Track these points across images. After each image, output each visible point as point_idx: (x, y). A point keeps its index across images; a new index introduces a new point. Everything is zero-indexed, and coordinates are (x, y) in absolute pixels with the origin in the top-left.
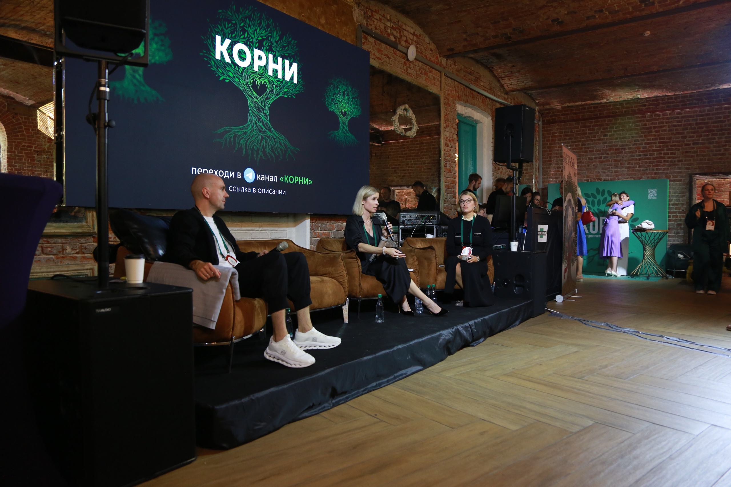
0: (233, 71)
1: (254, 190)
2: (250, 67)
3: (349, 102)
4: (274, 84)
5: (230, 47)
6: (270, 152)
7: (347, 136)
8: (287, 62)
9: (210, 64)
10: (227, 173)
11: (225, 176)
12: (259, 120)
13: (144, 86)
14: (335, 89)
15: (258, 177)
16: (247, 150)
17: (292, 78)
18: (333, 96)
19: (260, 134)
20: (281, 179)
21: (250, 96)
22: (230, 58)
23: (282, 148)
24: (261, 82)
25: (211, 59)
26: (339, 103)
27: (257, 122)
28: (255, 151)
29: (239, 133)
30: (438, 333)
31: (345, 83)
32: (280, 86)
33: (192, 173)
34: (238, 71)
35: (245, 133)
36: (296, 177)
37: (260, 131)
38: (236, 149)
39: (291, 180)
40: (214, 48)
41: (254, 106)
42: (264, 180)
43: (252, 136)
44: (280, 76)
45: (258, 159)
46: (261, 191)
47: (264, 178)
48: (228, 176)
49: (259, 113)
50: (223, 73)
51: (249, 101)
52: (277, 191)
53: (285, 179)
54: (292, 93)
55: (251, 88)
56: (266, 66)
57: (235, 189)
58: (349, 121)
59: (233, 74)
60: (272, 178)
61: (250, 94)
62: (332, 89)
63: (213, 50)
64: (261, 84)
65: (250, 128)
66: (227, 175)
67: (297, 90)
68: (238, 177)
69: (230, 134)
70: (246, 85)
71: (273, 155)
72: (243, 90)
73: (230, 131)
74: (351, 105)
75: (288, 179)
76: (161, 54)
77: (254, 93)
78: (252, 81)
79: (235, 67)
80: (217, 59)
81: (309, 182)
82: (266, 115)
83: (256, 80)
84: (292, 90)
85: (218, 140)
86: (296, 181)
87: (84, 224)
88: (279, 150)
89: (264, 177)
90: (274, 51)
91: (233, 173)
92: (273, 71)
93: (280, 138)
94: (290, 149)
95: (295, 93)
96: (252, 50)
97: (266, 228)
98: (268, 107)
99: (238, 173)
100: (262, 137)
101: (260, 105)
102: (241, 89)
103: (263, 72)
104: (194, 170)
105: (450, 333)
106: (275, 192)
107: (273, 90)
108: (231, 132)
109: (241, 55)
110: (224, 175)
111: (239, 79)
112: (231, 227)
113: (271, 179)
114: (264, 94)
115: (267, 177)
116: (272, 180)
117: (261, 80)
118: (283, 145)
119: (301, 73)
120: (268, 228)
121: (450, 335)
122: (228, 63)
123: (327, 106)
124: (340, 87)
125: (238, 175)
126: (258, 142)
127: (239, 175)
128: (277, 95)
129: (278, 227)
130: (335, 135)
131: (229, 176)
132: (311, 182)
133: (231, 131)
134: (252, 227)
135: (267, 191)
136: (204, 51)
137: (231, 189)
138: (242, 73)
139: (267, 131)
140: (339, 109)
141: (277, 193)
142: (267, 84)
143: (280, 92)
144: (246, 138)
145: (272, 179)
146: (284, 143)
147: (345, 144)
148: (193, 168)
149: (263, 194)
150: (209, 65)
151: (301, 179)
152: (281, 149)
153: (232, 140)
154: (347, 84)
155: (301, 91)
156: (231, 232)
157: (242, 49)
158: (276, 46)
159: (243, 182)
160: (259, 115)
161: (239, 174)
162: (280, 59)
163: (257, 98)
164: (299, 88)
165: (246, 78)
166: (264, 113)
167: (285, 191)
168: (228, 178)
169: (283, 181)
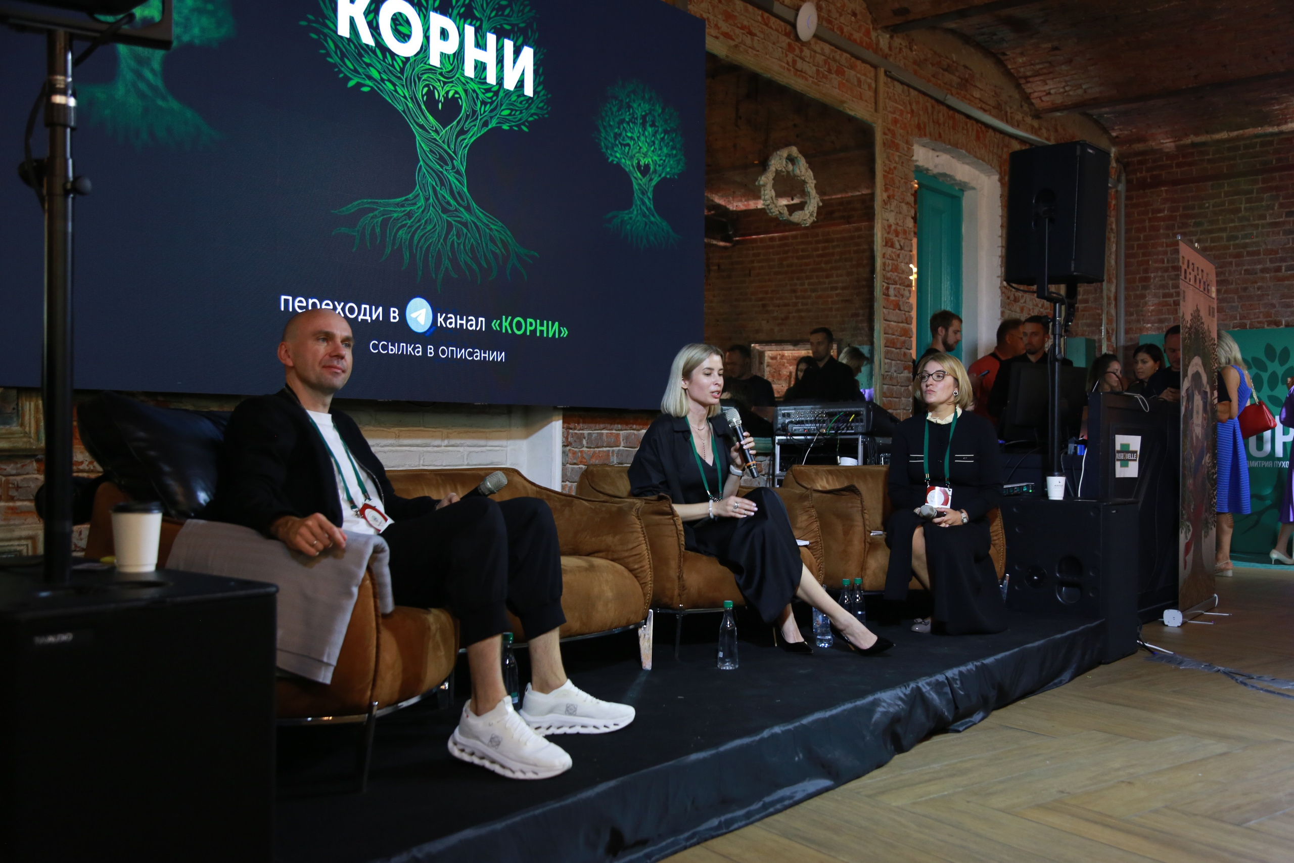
0: (379, 66)
1: (431, 350)
2: (421, 56)
3: (657, 142)
4: (478, 98)
5: (373, 7)
6: (469, 260)
7: (652, 223)
8: (509, 45)
9: (324, 48)
10: (365, 309)
11: (361, 317)
12: (442, 184)
13: (164, 98)
14: (623, 111)
15: (440, 320)
16: (413, 256)
17: (521, 84)
18: (619, 128)
19: (444, 216)
20: (495, 325)
21: (422, 127)
22: (373, 35)
23: (498, 251)
24: (447, 93)
25: (326, 35)
26: (632, 143)
27: (438, 189)
28: (433, 257)
29: (395, 215)
30: (870, 698)
31: (647, 96)
32: (491, 103)
33: (282, 309)
34: (393, 66)
35: (409, 215)
36: (529, 320)
37: (445, 211)
38: (388, 251)
39: (519, 326)
40: (335, 10)
41: (431, 151)
42: (453, 325)
43: (426, 222)
44: (491, 79)
45: (441, 276)
46: (447, 352)
47: (453, 322)
48: (368, 318)
49: (442, 167)
50: (356, 71)
51: (418, 138)
52: (485, 353)
53: (504, 324)
54: (520, 119)
55: (423, 107)
56: (459, 55)
57: (385, 347)
58: (656, 187)
59: (380, 73)
60: (474, 322)
61: (421, 121)
62: (615, 109)
63: (332, 15)
64: (446, 98)
65: (422, 202)
66: (365, 315)
67: (533, 111)
68: (392, 320)
69: (372, 218)
70: (411, 98)
71: (474, 266)
72: (404, 111)
73: (374, 210)
74: (661, 149)
75: (511, 324)
76: (205, 21)
77: (430, 118)
78: (426, 90)
79: (385, 57)
80: (341, 37)
81: (560, 332)
82: (458, 172)
83: (434, 87)
84: (521, 113)
85: (344, 230)
86: (529, 328)
87: (15, 428)
88: (490, 257)
89: (453, 320)
90: (477, 19)
91: (380, 309)
92: (476, 68)
93: (493, 227)
94: (516, 253)
95: (527, 121)
96: (425, 16)
97: (458, 442)
98: (463, 152)
99: (392, 309)
100: (450, 225)
101: (446, 147)
102: (400, 108)
103: (451, 68)
104: (286, 301)
105: (900, 699)
106: (479, 355)
107: (474, 112)
108: (376, 212)
109: (400, 28)
110: (359, 314)
111: (394, 85)
112: (373, 437)
113: (471, 326)
114: (455, 123)
115: (461, 319)
116: (474, 327)
117: (447, 88)
118: (500, 245)
119: (541, 71)
120: (462, 441)
121: (900, 703)
122: (367, 45)
123: (604, 150)
124: (635, 105)
125: (392, 315)
126: (439, 237)
127: (394, 314)
128: (486, 124)
129: (487, 438)
130: (622, 222)
131: (371, 316)
132: (565, 332)
133: (376, 209)
134: (423, 437)
135: (462, 353)
136: (311, 17)
137: (375, 347)
138: (402, 71)
139: (462, 209)
140: (632, 158)
141: (485, 357)
142: (460, 98)
143: (491, 118)
144: (409, 227)
145: (474, 324)
146: (502, 240)
147: (645, 241)
148: (283, 297)
149: (451, 361)
150: (323, 51)
151: (542, 325)
152: (494, 253)
153: (378, 230)
154: (651, 99)
155: (543, 115)
156: (373, 449)
157: (400, 14)
158: (482, 6)
159: (403, 331)
160: (441, 172)
161: (394, 312)
162: (491, 38)
163: (436, 131)
164: (537, 107)
165: (411, 83)
166: (453, 167)
167: (503, 353)
168: (367, 320)
169: (498, 329)
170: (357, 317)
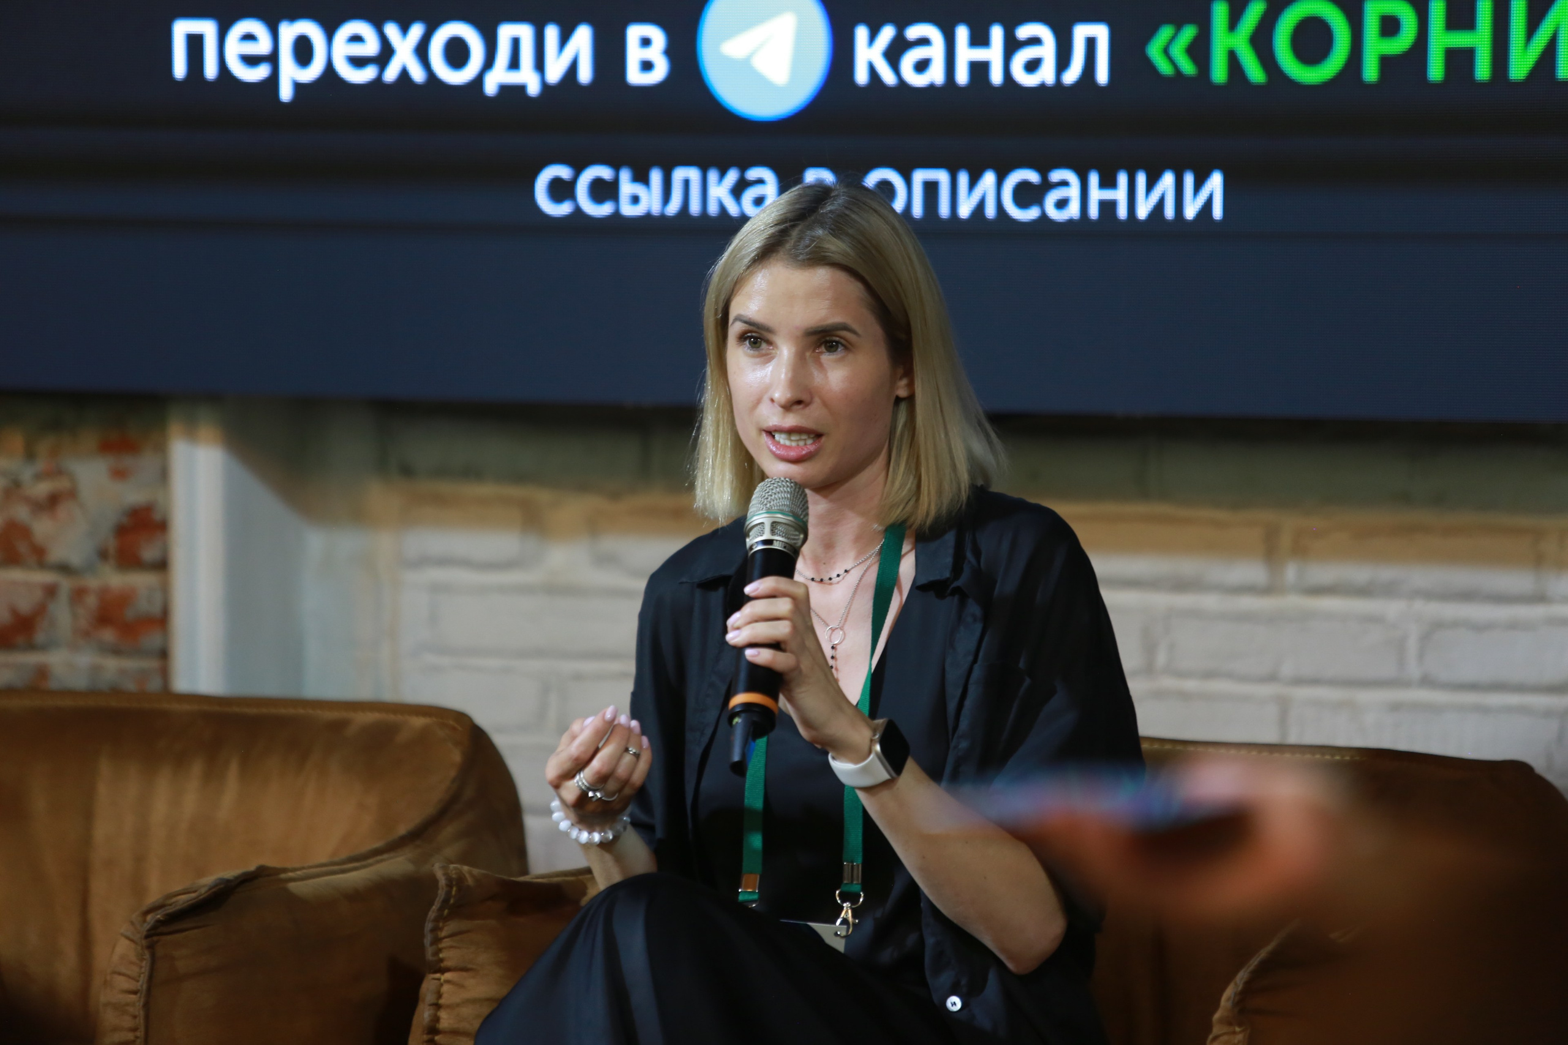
10: (515, 41)
11: (497, 77)
15: (869, 54)
20: (1167, 49)
33: (180, 72)
39: (1312, 42)
47: (934, 57)
48: (527, 76)
52: (1108, 182)
53: (1224, 42)
57: (603, 191)
60: (1046, 52)
66: (514, 63)
68: (637, 77)
75: (1260, 39)
86: (1378, 47)
89: (936, 52)
91: (582, 37)
99: (636, 32)
104: (195, 43)
106: (1073, 198)
110: (488, 64)
113: (1032, 66)
115: (980, 39)
116: (1046, 74)
125: (636, 54)
127: (646, 50)
131: (540, 64)
135: (980, 194)
137: (561, 190)
141: (1108, 207)
145: (1046, 58)
148: (182, 29)
151: (1462, 24)
159: (686, 119)
161: (645, 42)
167: (1216, 182)
168: (522, 89)
169: (1188, 67)
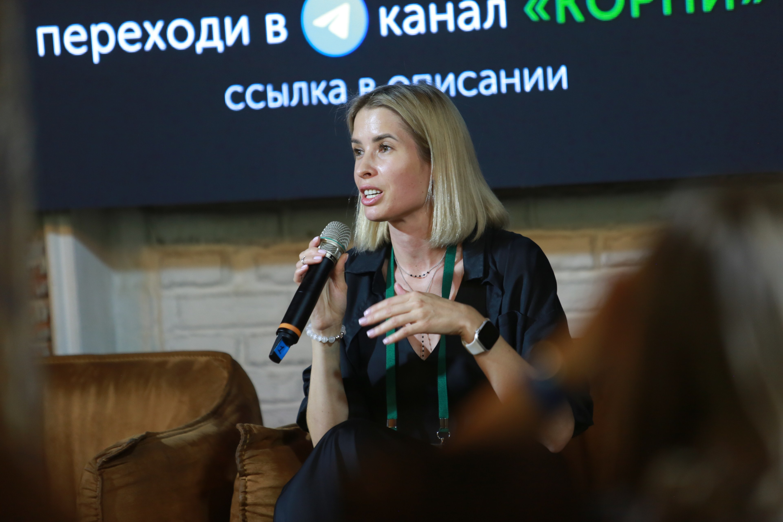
1: (367, 88)
10: (210, 26)
11: (202, 44)
15: (387, 21)
20: (534, 9)
33: (42, 52)
42: (421, 28)
47: (419, 20)
48: (217, 43)
52: (510, 75)
53: (562, 3)
60: (474, 13)
66: (210, 37)
68: (271, 40)
89: (420, 17)
91: (243, 22)
99: (270, 17)
104: (48, 38)
106: (494, 83)
110: (197, 38)
113: (468, 21)
115: (441, 10)
116: (476, 25)
125: (271, 29)
127: (275, 26)
131: (223, 37)
137: (238, 98)
141: (511, 87)
145: (476, 16)
148: (41, 31)
159: (298, 59)
161: (275, 22)
167: (563, 71)
168: (215, 49)
169: (545, 16)
170: (193, 47)
